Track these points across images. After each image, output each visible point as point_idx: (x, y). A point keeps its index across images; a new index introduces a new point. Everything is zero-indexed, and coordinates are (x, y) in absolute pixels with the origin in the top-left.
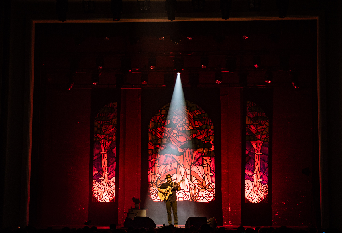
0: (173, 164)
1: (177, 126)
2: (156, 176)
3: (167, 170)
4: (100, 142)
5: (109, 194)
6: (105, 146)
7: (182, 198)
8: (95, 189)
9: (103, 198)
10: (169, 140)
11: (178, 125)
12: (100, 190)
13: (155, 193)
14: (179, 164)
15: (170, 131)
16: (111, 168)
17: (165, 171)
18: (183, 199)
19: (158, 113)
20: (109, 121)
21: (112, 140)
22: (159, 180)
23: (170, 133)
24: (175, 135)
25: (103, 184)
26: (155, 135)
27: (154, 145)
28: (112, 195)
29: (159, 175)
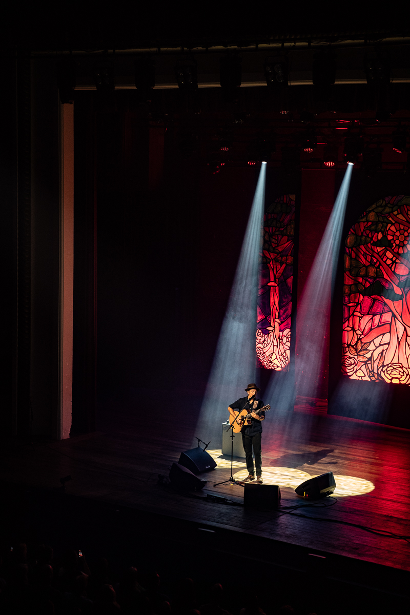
0: (384, 315)
1: (394, 245)
2: (355, 334)
3: (374, 325)
4: (268, 265)
5: (281, 357)
6: (275, 273)
7: (398, 378)
8: (260, 345)
9: (272, 363)
10: (378, 270)
11: (395, 243)
12: (267, 348)
13: (353, 364)
14: (394, 316)
15: (381, 254)
16: (285, 312)
17: (370, 326)
18: (400, 381)
19: (362, 218)
20: (282, 229)
21: (286, 263)
22: (359, 342)
23: (380, 257)
24: (389, 262)
25: (272, 338)
26: (355, 259)
27: (353, 278)
28: (285, 359)
29: (361, 334)
